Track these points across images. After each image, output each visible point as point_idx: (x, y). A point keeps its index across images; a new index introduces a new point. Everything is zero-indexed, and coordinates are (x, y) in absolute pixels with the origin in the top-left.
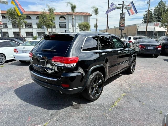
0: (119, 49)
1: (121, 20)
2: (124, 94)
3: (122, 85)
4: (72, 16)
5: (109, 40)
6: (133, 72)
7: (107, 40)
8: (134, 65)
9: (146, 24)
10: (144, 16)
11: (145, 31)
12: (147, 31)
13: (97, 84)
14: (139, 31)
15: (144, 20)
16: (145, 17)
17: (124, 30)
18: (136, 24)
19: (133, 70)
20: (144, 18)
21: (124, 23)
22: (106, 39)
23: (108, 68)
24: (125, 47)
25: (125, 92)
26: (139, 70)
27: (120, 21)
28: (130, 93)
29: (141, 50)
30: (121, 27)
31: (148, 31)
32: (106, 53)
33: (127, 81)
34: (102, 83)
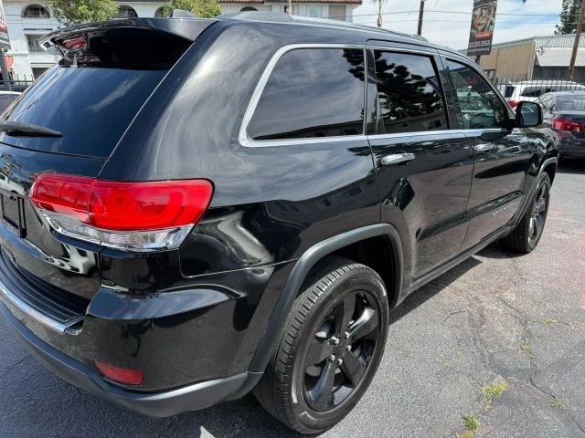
0: (478, 132)
1: (478, 13)
2: (500, 384)
3: (483, 320)
4: (286, 8)
5: (428, 89)
6: (536, 244)
7: (417, 85)
8: (543, 214)
9: (570, 39)
10: (566, 8)
11: (568, 64)
12: (576, 64)
13: (343, 338)
14: (541, 65)
15: (561, 25)
16: (569, 10)
17: (488, 53)
18: (532, 39)
19: (535, 234)
20: (563, 16)
21: (492, 23)
22: (414, 82)
23: (413, 241)
24: (508, 124)
25: (505, 373)
26: (563, 236)
27: (474, 16)
28: (531, 375)
29: (563, 141)
30: (477, 44)
31: (578, 67)
32: (411, 156)
33: (510, 296)
34: (374, 326)
